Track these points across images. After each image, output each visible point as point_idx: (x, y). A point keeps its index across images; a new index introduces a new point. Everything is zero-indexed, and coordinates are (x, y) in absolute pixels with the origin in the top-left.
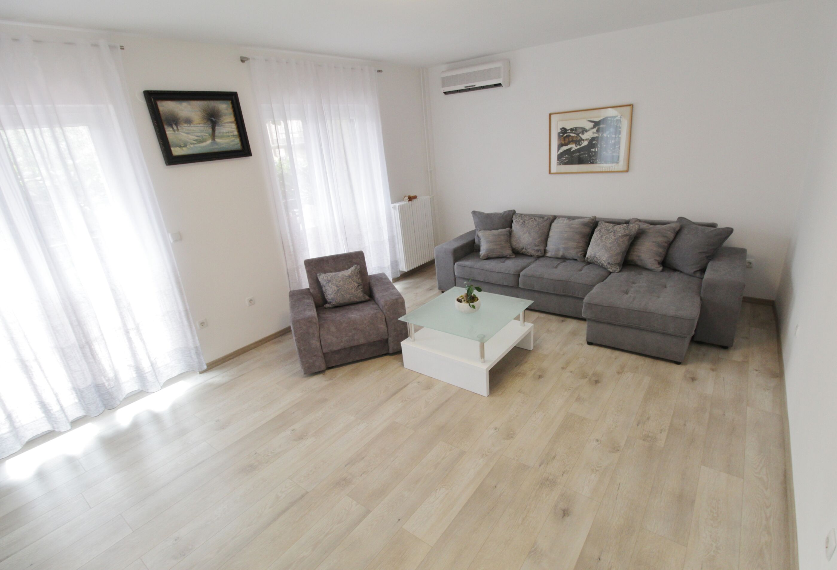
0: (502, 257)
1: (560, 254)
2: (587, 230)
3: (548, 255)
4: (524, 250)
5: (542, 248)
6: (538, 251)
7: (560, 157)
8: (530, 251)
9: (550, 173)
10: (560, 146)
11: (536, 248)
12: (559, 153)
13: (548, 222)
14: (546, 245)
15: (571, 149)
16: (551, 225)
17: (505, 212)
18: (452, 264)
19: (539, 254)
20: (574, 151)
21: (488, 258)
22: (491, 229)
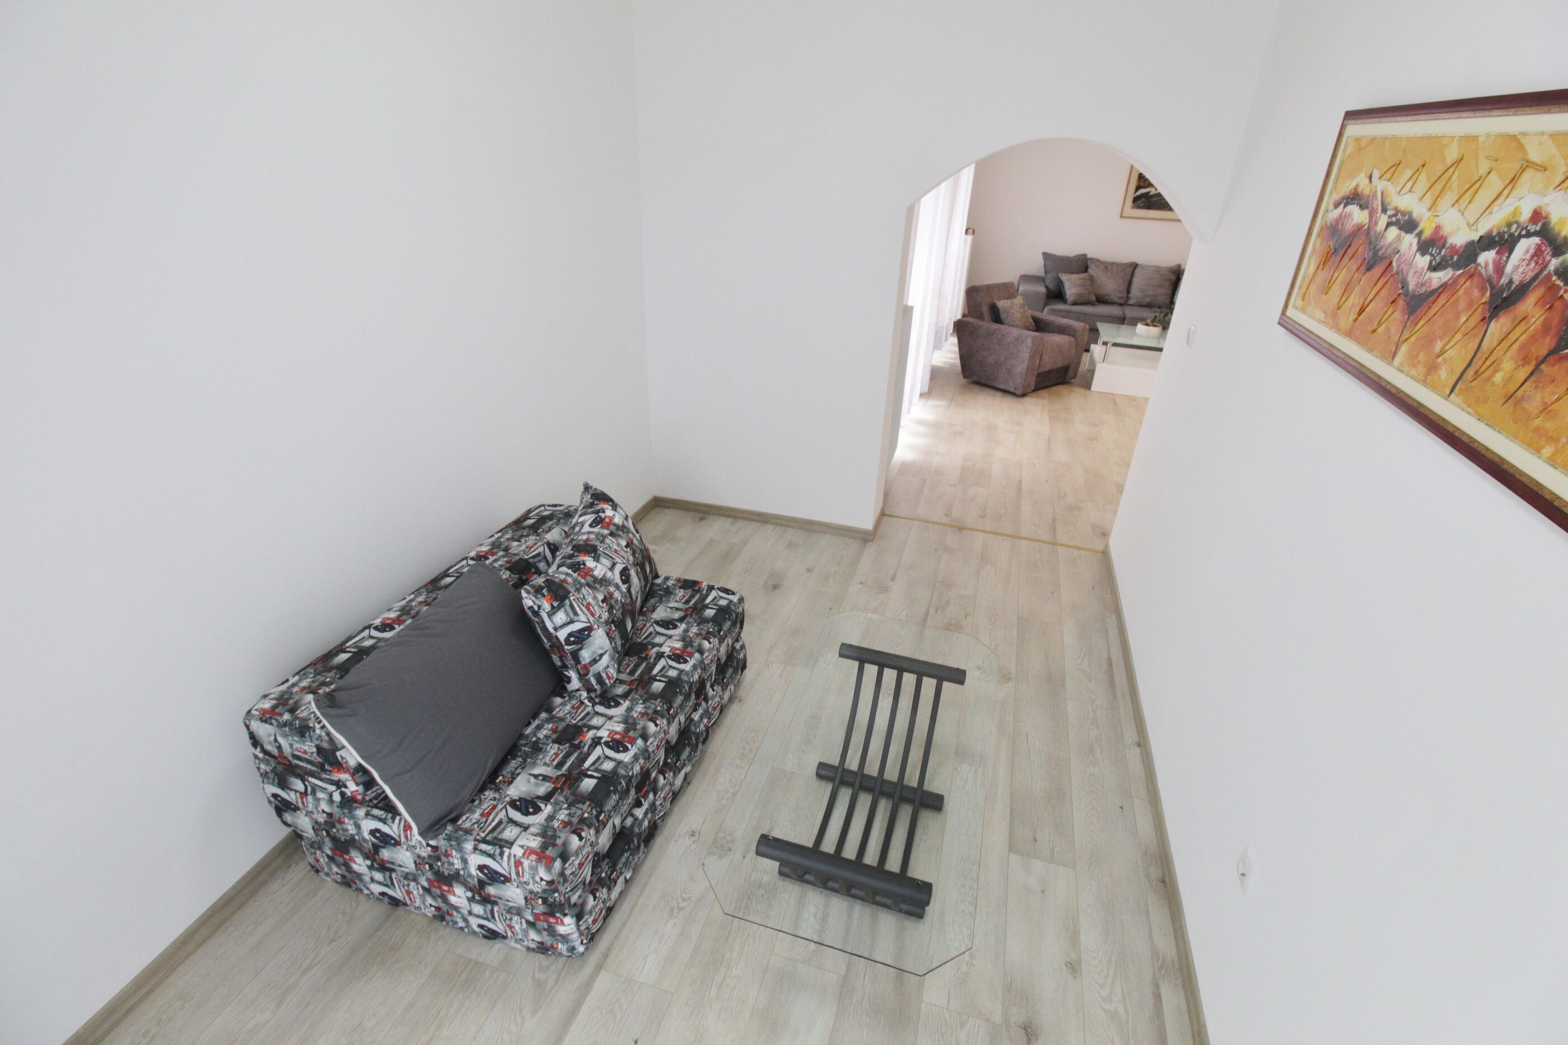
0: (1087, 303)
1: (1148, 300)
2: (1173, 277)
3: (1131, 302)
4: (1107, 297)
5: (1126, 295)
6: (1121, 298)
7: (1136, 200)
8: (1114, 297)
9: (1121, 216)
10: (1138, 188)
11: (1120, 295)
12: (1136, 195)
13: (1131, 269)
14: (1128, 292)
15: (1149, 192)
16: (1133, 272)
17: (1075, 256)
18: (1042, 305)
19: (1122, 302)
20: (1152, 195)
21: (1075, 304)
22: (1072, 273)
